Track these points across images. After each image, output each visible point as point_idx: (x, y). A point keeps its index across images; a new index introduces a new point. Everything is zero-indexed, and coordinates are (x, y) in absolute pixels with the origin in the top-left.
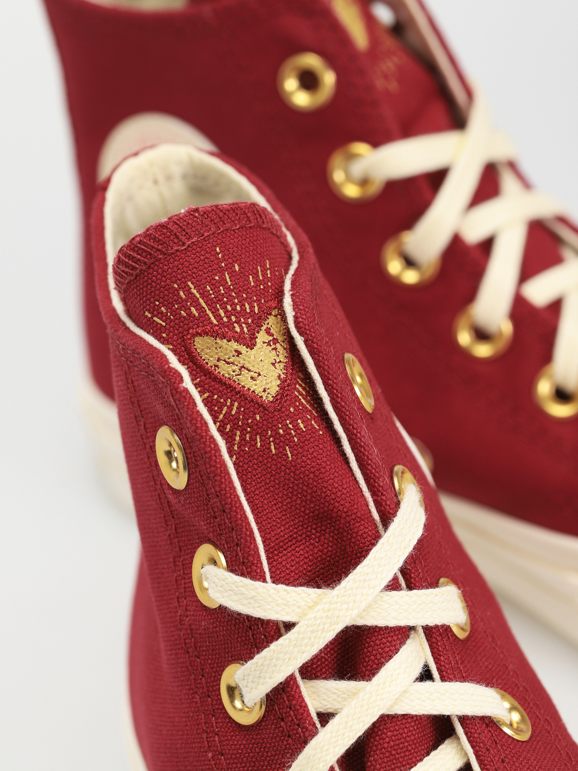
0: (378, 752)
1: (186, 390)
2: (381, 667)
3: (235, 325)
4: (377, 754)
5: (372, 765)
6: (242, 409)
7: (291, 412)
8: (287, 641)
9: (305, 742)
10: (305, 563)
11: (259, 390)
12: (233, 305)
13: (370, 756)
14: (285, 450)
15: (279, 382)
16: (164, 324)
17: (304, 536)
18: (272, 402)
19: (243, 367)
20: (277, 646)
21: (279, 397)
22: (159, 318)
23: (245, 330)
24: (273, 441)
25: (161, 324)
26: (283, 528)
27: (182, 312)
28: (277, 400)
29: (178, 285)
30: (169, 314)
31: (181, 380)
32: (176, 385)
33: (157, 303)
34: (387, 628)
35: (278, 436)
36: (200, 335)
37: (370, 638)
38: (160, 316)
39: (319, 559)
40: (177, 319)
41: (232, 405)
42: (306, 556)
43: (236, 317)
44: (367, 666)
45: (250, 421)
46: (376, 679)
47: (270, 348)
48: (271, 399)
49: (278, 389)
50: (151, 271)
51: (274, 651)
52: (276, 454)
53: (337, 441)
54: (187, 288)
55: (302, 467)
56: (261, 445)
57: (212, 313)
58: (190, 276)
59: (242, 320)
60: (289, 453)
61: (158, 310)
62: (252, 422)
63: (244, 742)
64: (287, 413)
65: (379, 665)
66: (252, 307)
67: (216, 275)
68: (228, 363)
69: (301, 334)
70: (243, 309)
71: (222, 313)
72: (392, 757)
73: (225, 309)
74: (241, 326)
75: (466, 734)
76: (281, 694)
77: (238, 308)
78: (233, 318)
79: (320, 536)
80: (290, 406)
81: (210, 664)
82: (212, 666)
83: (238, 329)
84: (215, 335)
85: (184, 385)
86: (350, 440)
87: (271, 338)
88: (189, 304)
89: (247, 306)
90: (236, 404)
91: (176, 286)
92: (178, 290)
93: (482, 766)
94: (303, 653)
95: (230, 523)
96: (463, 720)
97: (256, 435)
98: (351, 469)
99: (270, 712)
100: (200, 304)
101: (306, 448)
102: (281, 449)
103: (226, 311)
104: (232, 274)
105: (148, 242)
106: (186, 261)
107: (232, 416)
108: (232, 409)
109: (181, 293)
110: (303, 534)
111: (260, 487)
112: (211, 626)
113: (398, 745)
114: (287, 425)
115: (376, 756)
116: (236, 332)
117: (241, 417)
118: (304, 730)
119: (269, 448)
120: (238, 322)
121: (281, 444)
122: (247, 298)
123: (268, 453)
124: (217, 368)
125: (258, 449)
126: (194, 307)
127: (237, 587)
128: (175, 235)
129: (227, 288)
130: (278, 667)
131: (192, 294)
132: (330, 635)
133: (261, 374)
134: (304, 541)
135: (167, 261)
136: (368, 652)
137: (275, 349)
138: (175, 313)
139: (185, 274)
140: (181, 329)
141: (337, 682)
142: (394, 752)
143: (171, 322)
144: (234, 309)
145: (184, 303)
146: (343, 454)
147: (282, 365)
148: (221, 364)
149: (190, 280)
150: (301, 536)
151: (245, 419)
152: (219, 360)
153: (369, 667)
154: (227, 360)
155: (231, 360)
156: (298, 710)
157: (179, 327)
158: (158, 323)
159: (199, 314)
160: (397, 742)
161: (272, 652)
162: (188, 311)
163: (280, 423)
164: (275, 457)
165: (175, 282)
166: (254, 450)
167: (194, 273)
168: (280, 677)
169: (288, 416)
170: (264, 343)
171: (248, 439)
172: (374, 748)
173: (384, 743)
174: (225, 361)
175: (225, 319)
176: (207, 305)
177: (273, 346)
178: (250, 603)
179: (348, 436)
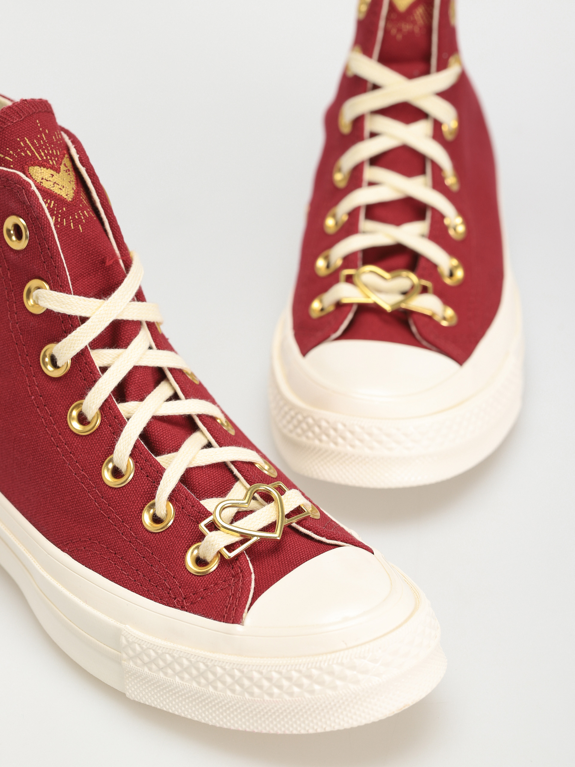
0: (133, 385)
1: (34, 191)
2: (132, 341)
3: (50, 160)
4: (132, 387)
5: (130, 392)
6: (56, 205)
7: (80, 207)
8: (86, 326)
9: (95, 381)
10: (88, 288)
11: (64, 196)
12: (48, 150)
13: (129, 388)
14: (79, 227)
15: (73, 191)
16: (12, 160)
17: (87, 274)
18: (71, 201)
19: (55, 183)
20: (81, 329)
21: (74, 199)
22: (9, 157)
23: (55, 163)
24: (72, 222)
25: (10, 161)
26: (77, 269)
27: (22, 153)
28: (74, 200)
29: (20, 139)
30: (14, 155)
31: (31, 187)
32: (28, 188)
33: (8, 149)
34: (133, 321)
35: (75, 219)
36: (32, 165)
37: (124, 327)
38: (9, 156)
39: (94, 286)
40: (19, 157)
41: (51, 203)
42: (88, 284)
43: (50, 157)
44: (124, 341)
45: (60, 211)
46: (130, 347)
47: (67, 174)
48: (71, 200)
49: (73, 195)
50: (4, 132)
51: (79, 332)
52: (74, 229)
53: (102, 224)
54: (24, 141)
55: (88, 236)
56: (66, 224)
57: (38, 154)
58: (25, 134)
59: (53, 158)
60: (80, 228)
61: (8, 153)
62: (61, 212)
63: (56, 387)
64: (79, 207)
65: (131, 340)
66: (56, 152)
67: (38, 134)
68: (47, 181)
69: (83, 166)
70: (53, 152)
71: (43, 154)
72: (140, 388)
73: (44, 152)
74: (52, 161)
75: (174, 377)
76: (81, 357)
77: (50, 152)
78: (49, 157)
79: (95, 274)
80: (80, 204)
81: (32, 348)
82: (34, 348)
83: (51, 163)
84: (40, 165)
85: (32, 188)
86: (110, 223)
87: (67, 169)
88: (26, 149)
89: (54, 151)
90: (53, 202)
91: (18, 139)
92: (19, 142)
93: (184, 393)
94: (94, 333)
95: (55, 264)
96: (171, 370)
97: (63, 219)
98: (109, 238)
99: (73, 368)
100: (31, 149)
101: (89, 225)
102: (76, 226)
103: (45, 153)
104: (45, 134)
105: (3, 116)
106: (23, 126)
107: (51, 208)
108: (51, 205)
109: (22, 143)
110: (86, 272)
111: (66, 247)
112: (37, 324)
113: (143, 382)
114: (79, 213)
115: (132, 388)
116: (51, 165)
117: (56, 209)
118: (94, 375)
119: (70, 226)
120: (51, 159)
121: (77, 224)
122: (54, 147)
123: (70, 228)
124: (41, 183)
125: (64, 226)
126: (29, 150)
127: (58, 298)
128: (17, 112)
129: (44, 141)
130: (81, 341)
131: (27, 144)
132: (107, 324)
133: (64, 186)
134: (87, 277)
135: (13, 126)
136: (124, 334)
137: (69, 174)
138: (18, 154)
139: (23, 134)
140: (21, 163)
141: (109, 350)
142: (141, 385)
143: (15, 159)
144: (49, 152)
145: (23, 148)
146: (105, 231)
147: (74, 183)
148: (44, 181)
149: (26, 137)
150: (85, 274)
151: (57, 210)
152: (42, 179)
153: (125, 342)
154: (47, 179)
155: (48, 179)
156: (91, 364)
157: (20, 162)
158: (8, 160)
159: (31, 154)
160: (142, 380)
161: (78, 333)
162: (25, 153)
163: (76, 212)
164: (73, 231)
165: (18, 137)
166: (62, 227)
167: (28, 133)
168: (82, 347)
169: (80, 209)
170: (64, 171)
171: (59, 221)
172: (131, 383)
173: (136, 381)
174: (45, 179)
175: (45, 158)
176: (35, 150)
177: (68, 173)
178: (66, 306)
179: (108, 220)
